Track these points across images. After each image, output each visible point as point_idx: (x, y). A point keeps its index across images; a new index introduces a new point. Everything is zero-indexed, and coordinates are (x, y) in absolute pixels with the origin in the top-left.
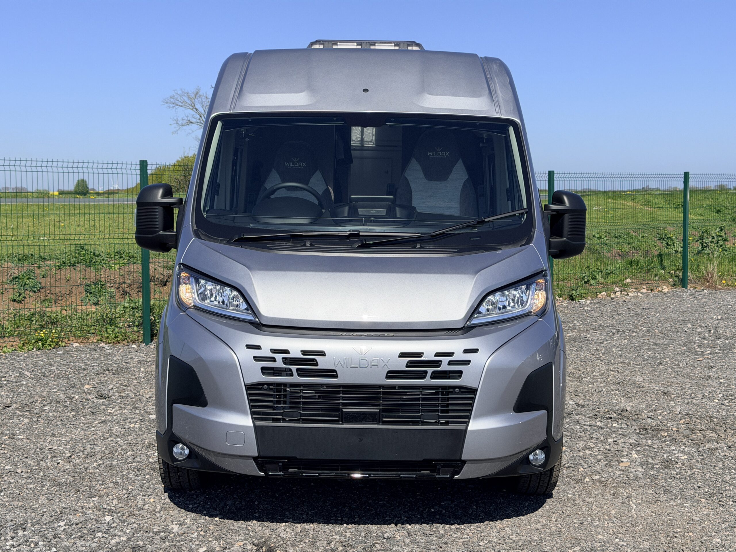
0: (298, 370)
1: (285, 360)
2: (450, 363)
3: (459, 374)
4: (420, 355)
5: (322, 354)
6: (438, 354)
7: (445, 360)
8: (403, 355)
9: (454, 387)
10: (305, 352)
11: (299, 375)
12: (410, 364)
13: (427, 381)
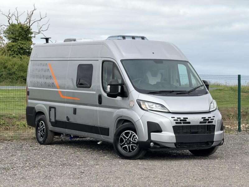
0: (183, 122)
1: (180, 120)
2: (211, 119)
3: (212, 122)
4: (205, 118)
5: (187, 118)
6: (209, 118)
7: (210, 119)
8: (202, 118)
9: (211, 125)
10: (184, 118)
11: (183, 124)
12: (204, 120)
13: (207, 124)
